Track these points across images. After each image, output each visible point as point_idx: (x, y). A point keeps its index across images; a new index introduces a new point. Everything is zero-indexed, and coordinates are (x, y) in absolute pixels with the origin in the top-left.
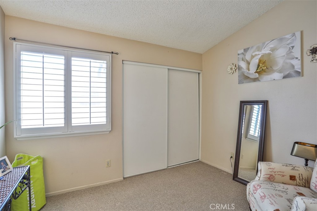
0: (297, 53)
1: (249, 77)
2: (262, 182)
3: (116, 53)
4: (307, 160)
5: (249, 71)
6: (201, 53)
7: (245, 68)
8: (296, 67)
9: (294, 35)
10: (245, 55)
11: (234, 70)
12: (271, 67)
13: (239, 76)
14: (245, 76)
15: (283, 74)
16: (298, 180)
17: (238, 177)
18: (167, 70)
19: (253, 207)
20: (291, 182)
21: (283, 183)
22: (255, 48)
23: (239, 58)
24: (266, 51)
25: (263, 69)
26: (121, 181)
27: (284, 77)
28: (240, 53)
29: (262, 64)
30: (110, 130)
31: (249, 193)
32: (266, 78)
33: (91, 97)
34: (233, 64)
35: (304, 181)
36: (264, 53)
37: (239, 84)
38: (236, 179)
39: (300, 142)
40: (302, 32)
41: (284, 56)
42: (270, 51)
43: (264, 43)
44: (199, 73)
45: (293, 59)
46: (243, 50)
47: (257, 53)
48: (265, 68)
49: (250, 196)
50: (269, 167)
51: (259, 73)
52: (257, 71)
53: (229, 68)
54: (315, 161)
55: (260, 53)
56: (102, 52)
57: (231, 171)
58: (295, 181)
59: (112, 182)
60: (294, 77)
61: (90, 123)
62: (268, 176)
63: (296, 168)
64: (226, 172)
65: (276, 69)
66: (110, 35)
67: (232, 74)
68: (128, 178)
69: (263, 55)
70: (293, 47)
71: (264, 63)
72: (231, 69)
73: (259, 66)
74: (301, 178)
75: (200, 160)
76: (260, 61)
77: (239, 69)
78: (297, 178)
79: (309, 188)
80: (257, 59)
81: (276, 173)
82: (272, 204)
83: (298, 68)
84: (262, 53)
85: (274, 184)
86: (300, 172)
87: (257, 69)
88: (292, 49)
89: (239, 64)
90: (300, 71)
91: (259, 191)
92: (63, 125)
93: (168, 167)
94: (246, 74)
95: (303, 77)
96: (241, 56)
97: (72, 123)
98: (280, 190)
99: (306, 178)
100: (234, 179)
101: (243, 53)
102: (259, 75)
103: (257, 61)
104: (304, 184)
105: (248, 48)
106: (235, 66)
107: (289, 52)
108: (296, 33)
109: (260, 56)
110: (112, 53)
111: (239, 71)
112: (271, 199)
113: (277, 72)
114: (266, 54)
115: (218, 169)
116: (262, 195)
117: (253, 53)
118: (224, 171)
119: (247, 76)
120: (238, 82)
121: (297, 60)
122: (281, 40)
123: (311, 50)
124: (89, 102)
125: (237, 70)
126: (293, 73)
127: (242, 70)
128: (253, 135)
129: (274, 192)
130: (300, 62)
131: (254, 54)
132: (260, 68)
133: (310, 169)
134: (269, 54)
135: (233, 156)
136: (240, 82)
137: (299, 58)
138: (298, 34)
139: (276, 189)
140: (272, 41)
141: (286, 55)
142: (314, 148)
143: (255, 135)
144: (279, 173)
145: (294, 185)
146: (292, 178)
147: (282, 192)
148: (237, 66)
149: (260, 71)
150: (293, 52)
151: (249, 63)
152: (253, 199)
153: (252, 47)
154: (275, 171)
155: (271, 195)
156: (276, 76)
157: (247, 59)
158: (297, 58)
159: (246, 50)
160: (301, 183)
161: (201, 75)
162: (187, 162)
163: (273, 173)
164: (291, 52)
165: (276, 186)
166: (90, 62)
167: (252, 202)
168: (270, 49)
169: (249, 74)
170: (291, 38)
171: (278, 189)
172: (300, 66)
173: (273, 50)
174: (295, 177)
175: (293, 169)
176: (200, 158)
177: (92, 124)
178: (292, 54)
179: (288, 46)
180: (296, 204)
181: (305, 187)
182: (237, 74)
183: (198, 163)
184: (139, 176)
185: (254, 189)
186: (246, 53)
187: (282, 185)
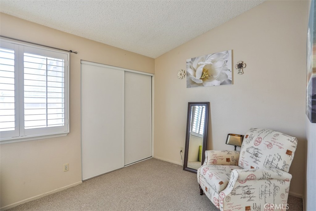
0: (229, 66)
1: (195, 83)
2: (209, 166)
3: (75, 53)
4: (236, 147)
5: (195, 77)
6: (154, 58)
7: (192, 75)
8: (228, 77)
9: (227, 52)
10: (192, 64)
11: (183, 76)
12: (212, 75)
13: (187, 81)
14: (192, 81)
15: (220, 81)
16: (231, 161)
17: (188, 167)
18: (124, 72)
19: (204, 185)
20: (227, 163)
21: (222, 165)
22: (200, 58)
23: (187, 65)
24: (208, 62)
25: (206, 77)
26: (80, 185)
27: (221, 84)
28: (188, 61)
29: (206, 73)
30: (68, 132)
31: (199, 176)
32: (208, 84)
33: (48, 97)
34: (182, 70)
35: (235, 161)
36: (206, 64)
37: (187, 87)
38: (186, 169)
39: (231, 134)
40: (232, 51)
41: (221, 67)
42: (211, 62)
43: (207, 56)
44: (152, 77)
45: (227, 70)
46: (191, 59)
47: (202, 63)
48: (208, 75)
49: (200, 178)
50: (213, 154)
51: (203, 79)
52: (202, 78)
53: (179, 74)
54: (241, 146)
55: (204, 63)
56: (60, 49)
57: (181, 163)
58: (230, 162)
59: (71, 187)
60: (228, 84)
61: (47, 126)
62: (213, 161)
63: (230, 153)
64: (177, 165)
65: (216, 77)
66: (68, 32)
67: (181, 78)
68: (87, 180)
69: (206, 65)
70: (227, 61)
71: (207, 71)
72: (181, 74)
73: (203, 73)
74: (233, 159)
75: (153, 157)
76: (204, 70)
77: (187, 75)
78: (231, 160)
79: (238, 165)
80: (201, 68)
81: (218, 158)
82: (218, 179)
83: (230, 77)
84: (205, 64)
85: (217, 166)
86: (232, 155)
87: (202, 76)
88: (226, 62)
89: (188, 71)
90: (231, 80)
91: (208, 172)
92: (14, 129)
93: (125, 166)
94: (193, 80)
95: (233, 85)
96: (189, 64)
97: (25, 126)
98: (221, 169)
99: (236, 159)
100: (184, 169)
101: (190, 62)
102: (203, 81)
103: (202, 69)
104: (235, 163)
105: (195, 58)
106: (184, 73)
107: (224, 65)
108: (229, 51)
109: (204, 66)
110: (71, 51)
111: (187, 77)
112: (216, 176)
113: (216, 80)
114: (208, 64)
115: (169, 163)
116: (210, 174)
117: (198, 62)
118: (175, 164)
119: (194, 82)
120: (186, 86)
121: (229, 71)
122: (219, 54)
123: (238, 65)
124: (46, 102)
125: (186, 76)
126: (227, 81)
127: (190, 76)
128: (195, 132)
129: (218, 171)
130: (231, 73)
131: (199, 64)
132: (203, 75)
133: (238, 152)
134: (211, 65)
135: (182, 150)
136: (188, 86)
137: (231, 70)
138: (230, 52)
139: (219, 169)
140: (213, 55)
141: (222, 67)
142: (239, 137)
143: (196, 132)
144: (220, 158)
145: (229, 165)
146: (228, 160)
147: (223, 170)
148: (186, 72)
149: (204, 78)
150: (227, 65)
151: (195, 71)
152: (203, 179)
153: (198, 58)
154: (217, 156)
155: (216, 173)
156: (216, 82)
157: (194, 67)
158: (229, 70)
159: (193, 60)
160: (233, 162)
161: (153, 78)
162: (141, 160)
163: (216, 158)
164: (226, 65)
165: (219, 167)
166: (47, 59)
167: (202, 182)
168: (211, 61)
169: (196, 79)
170: (226, 54)
171: (220, 169)
172: (231, 76)
173: (213, 62)
174: (229, 159)
175: (228, 154)
176: (153, 155)
177: (48, 126)
178: (226, 66)
179: (224, 60)
180: (233, 174)
181: (235, 165)
182: (185, 79)
183: (152, 160)
184: (98, 178)
185: (204, 171)
186: (193, 62)
187: (222, 166)
